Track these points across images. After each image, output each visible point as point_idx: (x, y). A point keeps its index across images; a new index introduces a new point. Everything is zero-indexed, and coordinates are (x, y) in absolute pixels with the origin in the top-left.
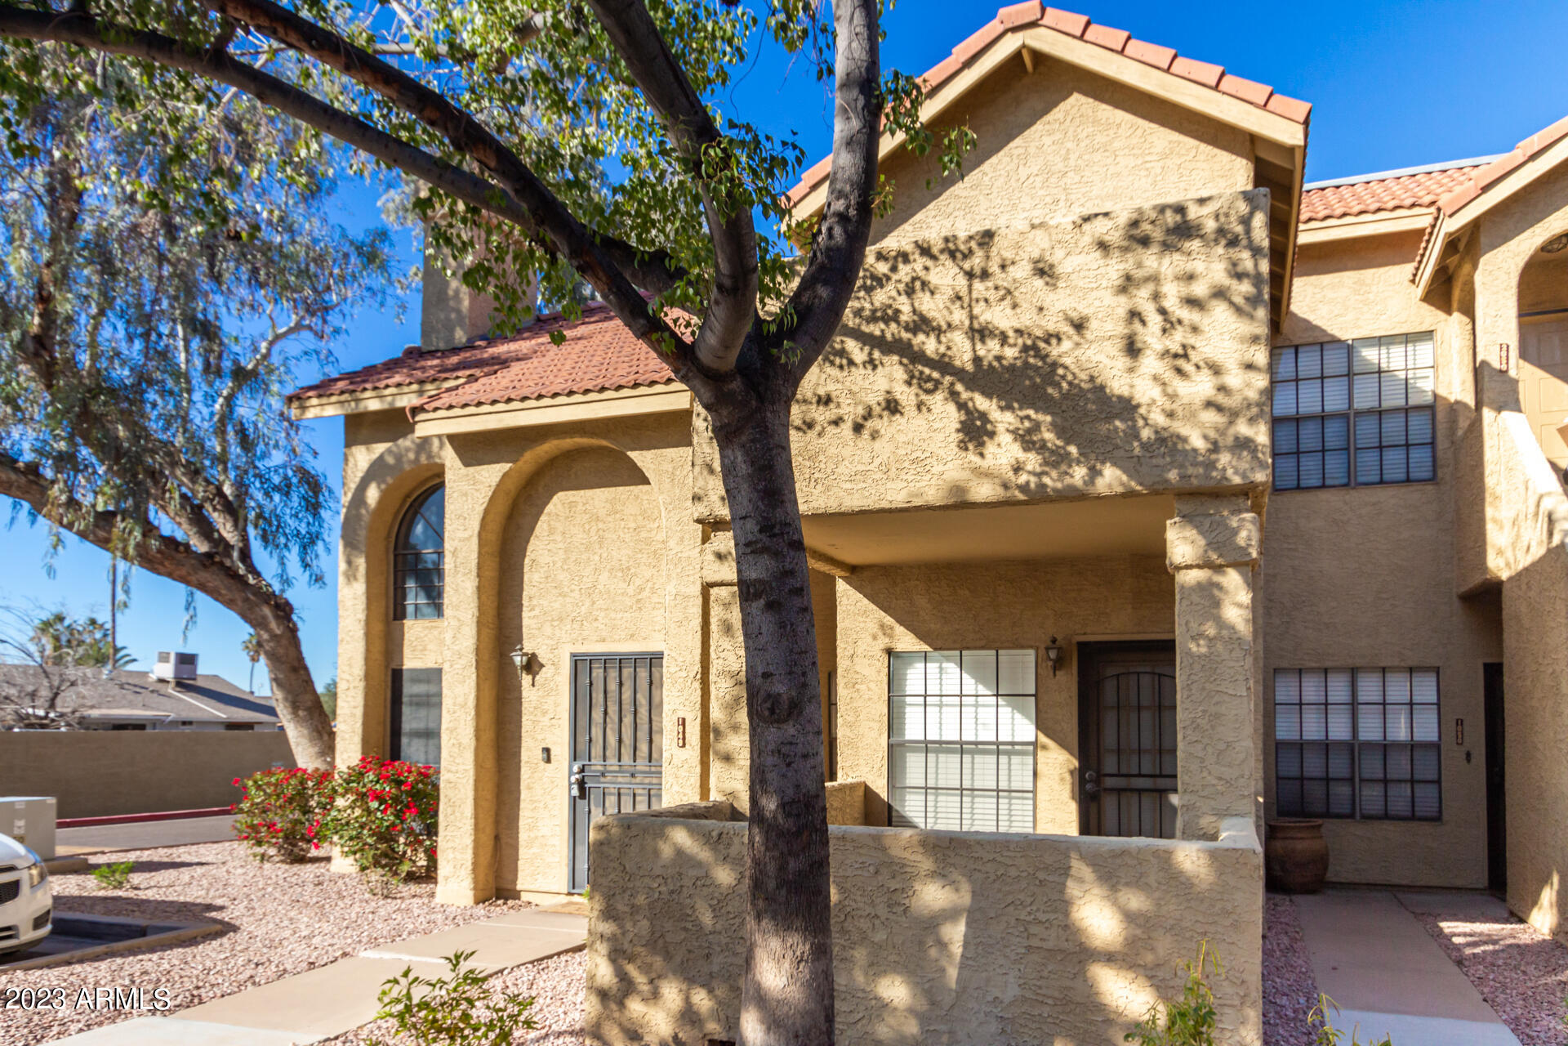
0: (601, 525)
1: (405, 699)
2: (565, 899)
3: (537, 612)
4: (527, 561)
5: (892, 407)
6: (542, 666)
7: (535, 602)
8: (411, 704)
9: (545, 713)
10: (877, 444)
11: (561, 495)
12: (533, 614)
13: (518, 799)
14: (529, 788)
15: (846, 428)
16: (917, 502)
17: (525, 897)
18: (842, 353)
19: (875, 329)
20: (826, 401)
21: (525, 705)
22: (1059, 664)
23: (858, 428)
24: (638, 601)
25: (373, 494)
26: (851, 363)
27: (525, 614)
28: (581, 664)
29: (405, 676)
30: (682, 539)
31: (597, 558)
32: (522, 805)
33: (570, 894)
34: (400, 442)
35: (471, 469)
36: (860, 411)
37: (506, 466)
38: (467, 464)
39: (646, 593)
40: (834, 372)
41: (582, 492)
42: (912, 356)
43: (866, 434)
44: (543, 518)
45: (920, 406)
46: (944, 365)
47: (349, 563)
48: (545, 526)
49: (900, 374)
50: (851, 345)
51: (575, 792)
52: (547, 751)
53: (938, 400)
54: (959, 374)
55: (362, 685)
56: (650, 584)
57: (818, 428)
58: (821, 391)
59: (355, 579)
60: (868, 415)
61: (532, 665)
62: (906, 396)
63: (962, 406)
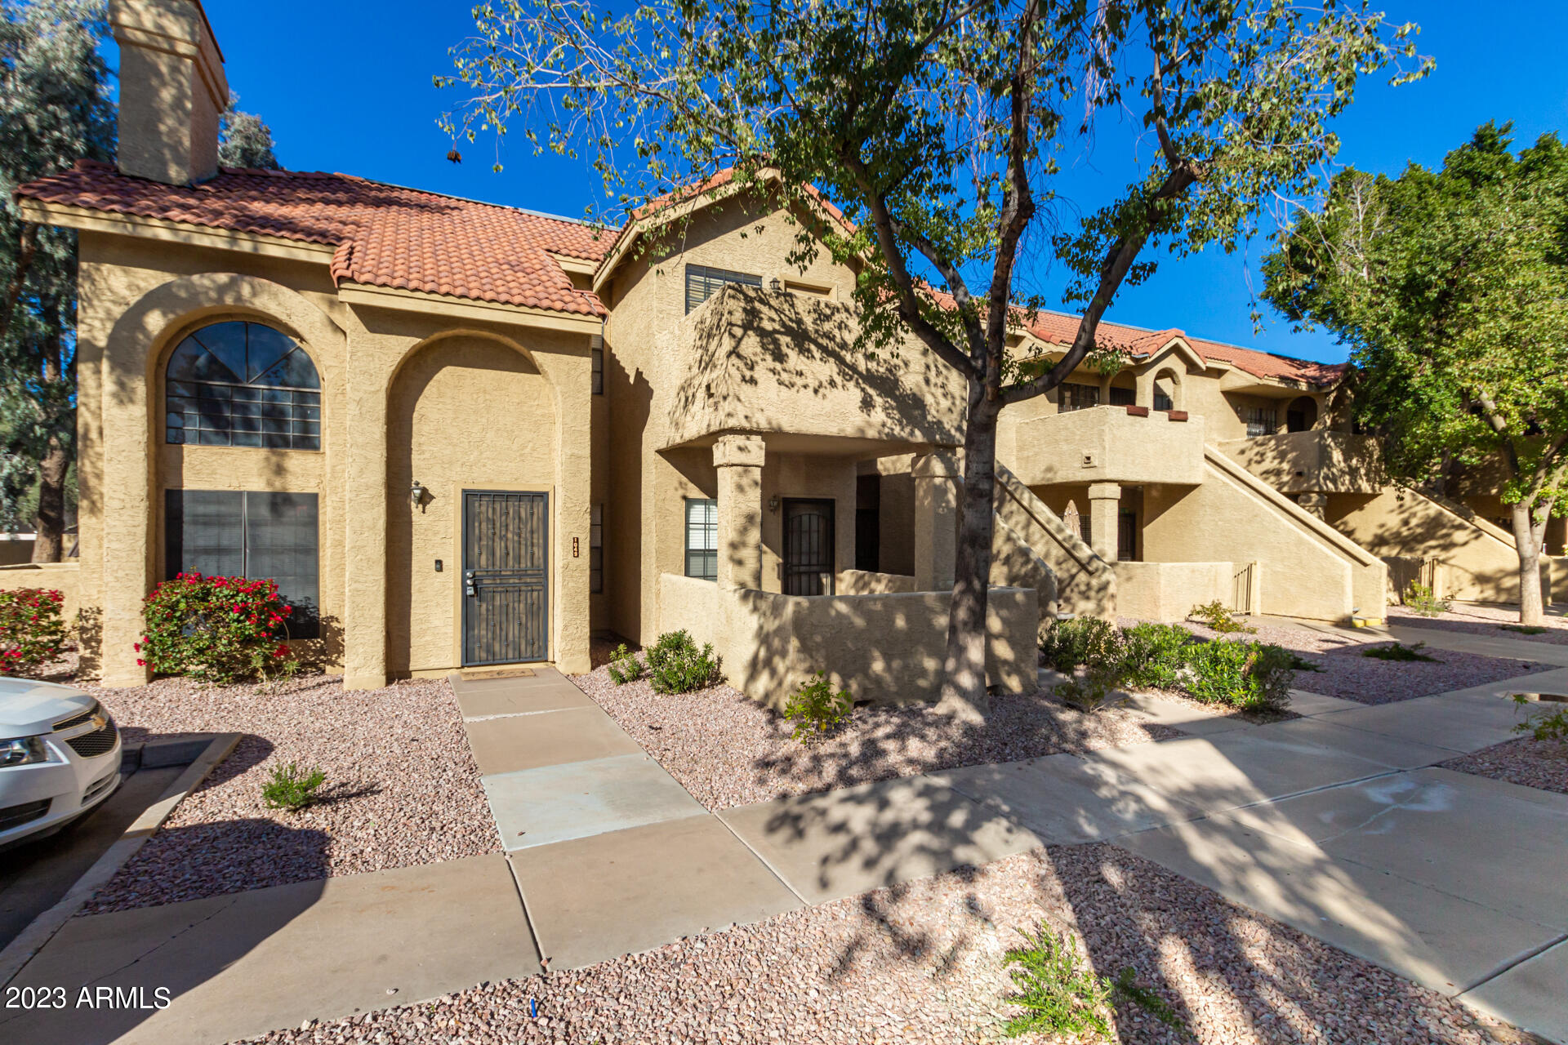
0: (488, 397)
1: (186, 518)
2: (455, 672)
3: (427, 455)
4: (415, 415)
5: (832, 383)
6: (432, 497)
7: (424, 448)
8: (195, 523)
9: (435, 534)
10: (826, 402)
11: (449, 368)
12: (422, 457)
13: (410, 601)
14: (420, 591)
15: (810, 390)
16: (842, 434)
17: (415, 676)
18: (809, 351)
19: (824, 342)
20: (800, 374)
21: (415, 527)
22: (774, 510)
23: (816, 391)
24: (521, 455)
25: (155, 322)
26: (813, 357)
27: (415, 456)
28: (470, 497)
29: (186, 498)
30: (575, 418)
31: (484, 420)
32: (413, 605)
33: (463, 667)
34: (196, 278)
35: (378, 336)
36: (817, 383)
37: (417, 340)
38: (372, 330)
39: (527, 450)
40: (805, 360)
41: (470, 370)
42: (841, 361)
43: (820, 395)
44: (431, 383)
45: (843, 386)
46: (853, 368)
47: (121, 385)
48: (434, 390)
49: (836, 369)
50: (812, 347)
51: (470, 591)
52: (439, 562)
53: (851, 385)
54: (860, 374)
55: (144, 505)
56: (531, 445)
57: (796, 388)
58: (798, 369)
59: (132, 401)
60: (821, 385)
61: (425, 498)
62: (838, 380)
63: (863, 390)
